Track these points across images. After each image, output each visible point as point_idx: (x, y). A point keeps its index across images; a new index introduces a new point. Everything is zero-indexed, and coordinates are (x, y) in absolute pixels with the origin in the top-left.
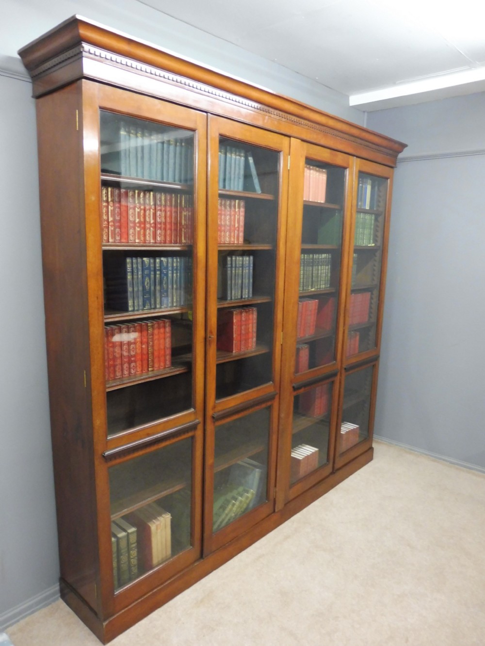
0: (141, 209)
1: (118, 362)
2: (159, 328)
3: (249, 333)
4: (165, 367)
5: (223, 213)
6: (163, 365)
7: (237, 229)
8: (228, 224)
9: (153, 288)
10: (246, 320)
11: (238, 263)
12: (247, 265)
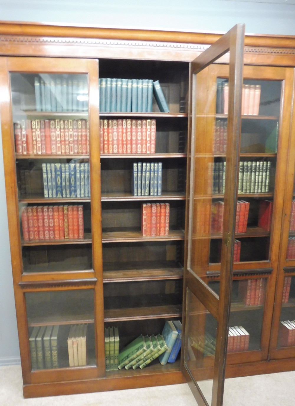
0: (61, 132)
1: (41, 229)
2: (73, 211)
3: (160, 223)
4: (78, 238)
5: (134, 130)
6: (76, 236)
7: (149, 142)
8: (139, 138)
9: (64, 184)
10: (156, 213)
11: (145, 168)
12: (155, 170)
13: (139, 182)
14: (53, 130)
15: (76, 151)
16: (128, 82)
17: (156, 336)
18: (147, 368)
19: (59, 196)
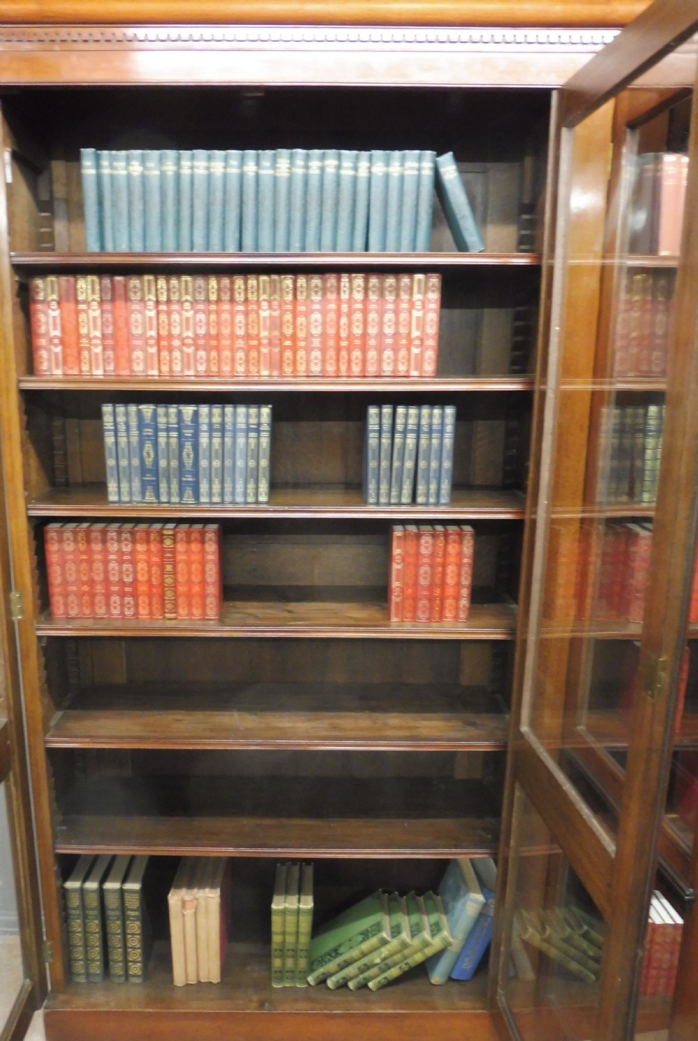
0: (158, 313)
1: (99, 589)
2: (189, 542)
3: (443, 585)
4: (204, 618)
5: (373, 306)
6: (197, 612)
7: (417, 342)
8: (389, 331)
9: (163, 463)
10: (433, 555)
11: (403, 420)
12: (435, 427)
13: (384, 464)
14: (136, 307)
15: (202, 368)
16: (357, 159)
17: (419, 895)
18: (390, 989)
19: (150, 497)
